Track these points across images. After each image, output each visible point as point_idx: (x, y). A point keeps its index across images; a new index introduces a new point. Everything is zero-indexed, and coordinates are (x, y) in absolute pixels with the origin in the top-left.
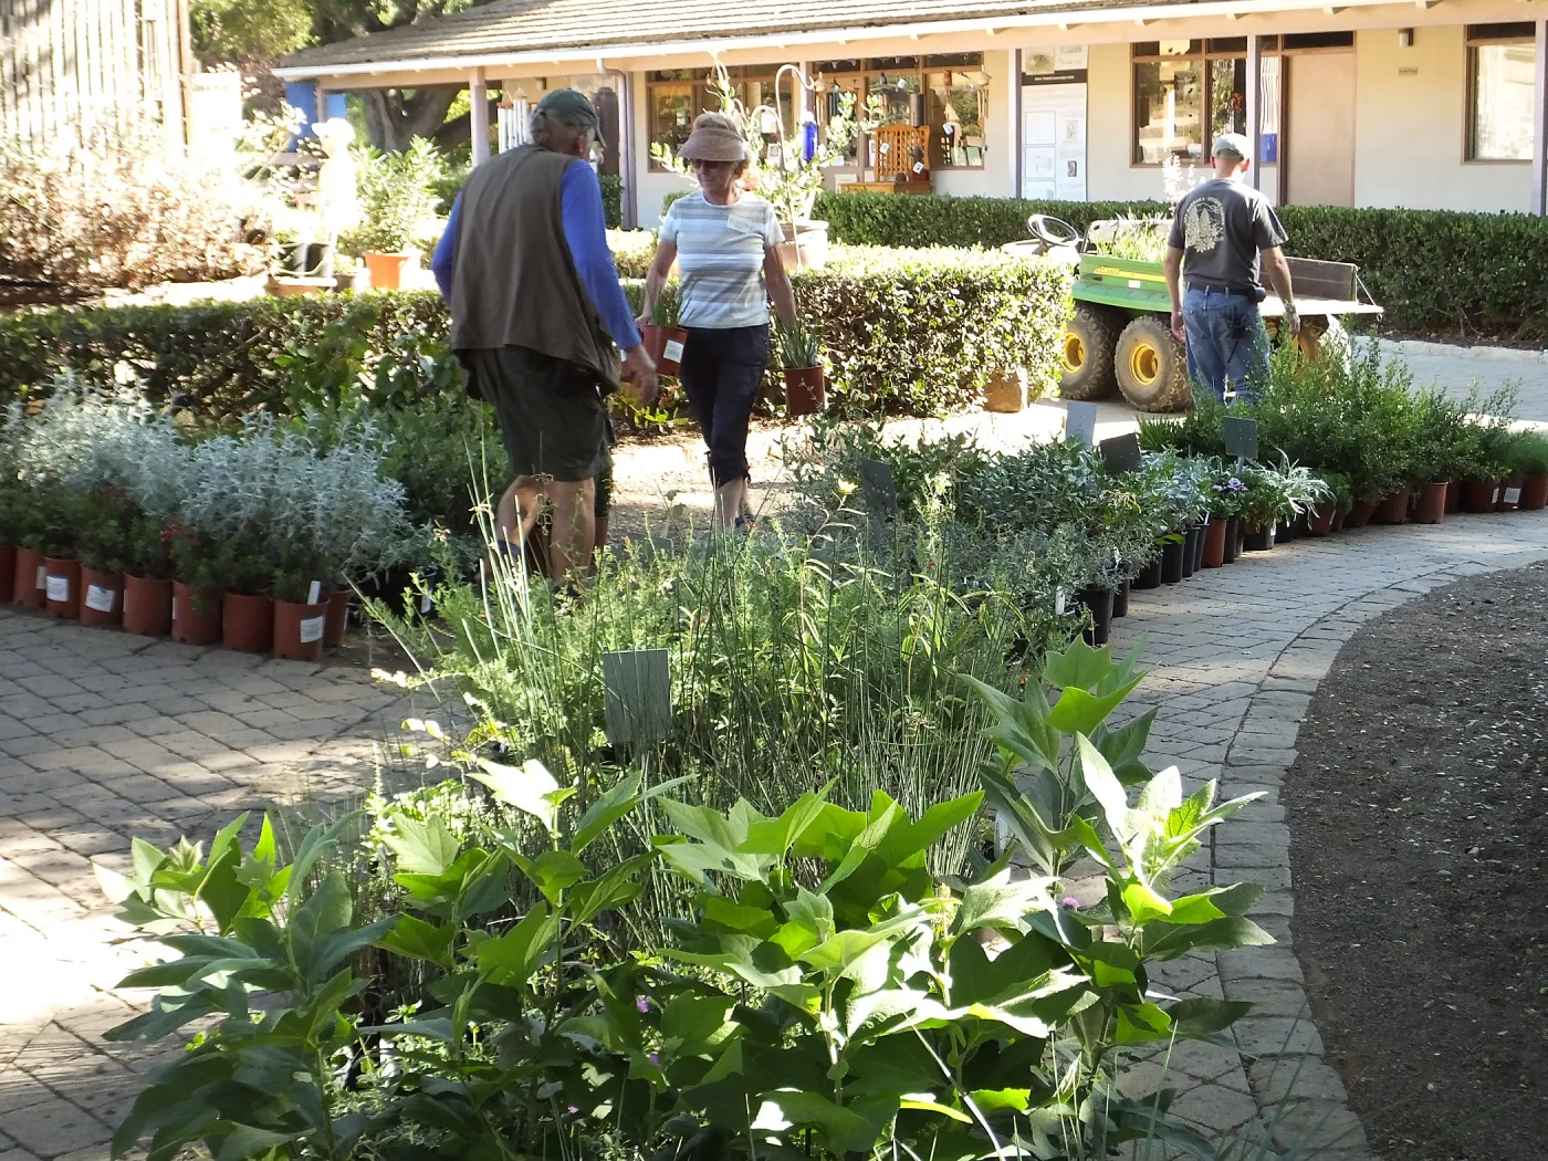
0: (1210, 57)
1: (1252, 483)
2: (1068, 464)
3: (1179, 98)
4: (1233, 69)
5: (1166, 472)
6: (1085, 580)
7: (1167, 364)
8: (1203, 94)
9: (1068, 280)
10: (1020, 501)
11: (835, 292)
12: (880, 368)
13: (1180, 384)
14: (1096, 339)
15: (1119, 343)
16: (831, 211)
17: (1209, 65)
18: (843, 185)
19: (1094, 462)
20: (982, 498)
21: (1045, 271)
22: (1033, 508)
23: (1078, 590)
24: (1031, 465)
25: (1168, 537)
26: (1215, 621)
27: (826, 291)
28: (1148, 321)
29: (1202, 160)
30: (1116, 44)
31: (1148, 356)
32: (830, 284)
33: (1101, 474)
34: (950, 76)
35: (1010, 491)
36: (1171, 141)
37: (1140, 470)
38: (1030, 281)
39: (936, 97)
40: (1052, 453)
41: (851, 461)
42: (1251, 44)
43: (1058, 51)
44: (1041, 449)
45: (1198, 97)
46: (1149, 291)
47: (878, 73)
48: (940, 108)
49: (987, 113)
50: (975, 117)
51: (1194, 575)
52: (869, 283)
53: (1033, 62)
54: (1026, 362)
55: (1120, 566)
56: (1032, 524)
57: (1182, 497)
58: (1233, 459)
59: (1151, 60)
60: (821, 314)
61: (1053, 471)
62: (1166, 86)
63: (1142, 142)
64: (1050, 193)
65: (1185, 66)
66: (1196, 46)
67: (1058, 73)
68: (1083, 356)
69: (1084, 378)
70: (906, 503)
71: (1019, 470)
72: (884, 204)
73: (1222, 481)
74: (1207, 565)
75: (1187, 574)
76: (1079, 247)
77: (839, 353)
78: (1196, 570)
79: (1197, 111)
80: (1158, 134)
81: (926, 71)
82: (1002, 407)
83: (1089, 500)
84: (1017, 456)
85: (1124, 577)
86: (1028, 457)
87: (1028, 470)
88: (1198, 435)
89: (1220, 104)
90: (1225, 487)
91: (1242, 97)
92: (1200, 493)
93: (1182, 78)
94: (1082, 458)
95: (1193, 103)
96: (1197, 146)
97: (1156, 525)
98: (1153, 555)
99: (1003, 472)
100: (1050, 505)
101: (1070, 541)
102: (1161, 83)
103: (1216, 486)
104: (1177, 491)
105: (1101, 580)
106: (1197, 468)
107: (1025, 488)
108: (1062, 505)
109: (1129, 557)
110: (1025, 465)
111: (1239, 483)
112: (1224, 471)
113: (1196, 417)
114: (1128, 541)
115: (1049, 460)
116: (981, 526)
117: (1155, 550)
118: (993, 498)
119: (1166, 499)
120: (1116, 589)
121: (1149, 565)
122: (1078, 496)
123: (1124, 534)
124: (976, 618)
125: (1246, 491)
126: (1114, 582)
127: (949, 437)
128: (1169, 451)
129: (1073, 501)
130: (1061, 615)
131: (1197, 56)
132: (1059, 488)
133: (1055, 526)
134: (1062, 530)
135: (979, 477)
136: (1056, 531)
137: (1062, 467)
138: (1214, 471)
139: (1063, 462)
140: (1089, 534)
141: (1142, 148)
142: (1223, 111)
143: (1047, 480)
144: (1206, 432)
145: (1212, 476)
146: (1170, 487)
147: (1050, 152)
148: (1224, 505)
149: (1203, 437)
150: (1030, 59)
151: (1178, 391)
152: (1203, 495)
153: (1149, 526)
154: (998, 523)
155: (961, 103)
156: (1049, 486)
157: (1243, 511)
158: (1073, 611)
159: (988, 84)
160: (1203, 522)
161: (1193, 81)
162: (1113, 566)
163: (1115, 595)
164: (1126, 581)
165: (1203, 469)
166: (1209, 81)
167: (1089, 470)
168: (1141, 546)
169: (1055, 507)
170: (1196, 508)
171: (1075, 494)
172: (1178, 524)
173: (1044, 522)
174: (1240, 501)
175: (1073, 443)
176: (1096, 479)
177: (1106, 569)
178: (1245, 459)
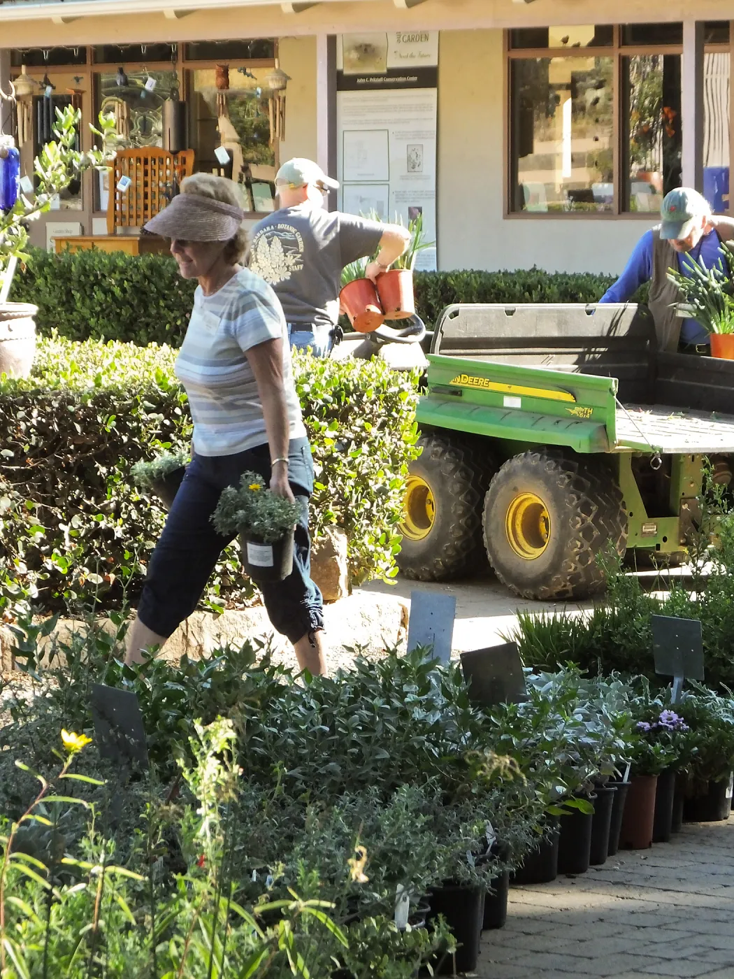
0: (626, 51)
1: (695, 718)
2: (412, 692)
3: (577, 110)
4: (660, 68)
5: (564, 701)
6: (441, 872)
7: (563, 525)
8: (615, 104)
9: (411, 396)
10: (338, 749)
11: (49, 416)
12: (118, 533)
13: (583, 557)
14: (453, 487)
15: (489, 493)
16: (40, 281)
17: (624, 63)
18: (59, 240)
19: (452, 687)
20: (280, 742)
21: (374, 384)
22: (358, 759)
23: (429, 889)
24: (356, 692)
25: (569, 803)
26: (639, 935)
27: (35, 413)
28: (533, 460)
29: (615, 206)
30: (482, 33)
31: (534, 514)
32: (41, 403)
33: (465, 707)
34: (225, 74)
35: (323, 733)
36: (565, 173)
37: (525, 700)
38: (351, 400)
39: (204, 106)
40: (387, 674)
41: (75, 687)
42: (689, 34)
43: (393, 39)
44: (371, 667)
45: (607, 109)
46: (534, 413)
47: (114, 67)
48: (209, 123)
49: (283, 133)
50: (264, 135)
51: (610, 862)
52: (102, 401)
53: (354, 55)
54: (346, 524)
55: (495, 849)
56: (359, 784)
57: (589, 741)
58: (667, 680)
59: (536, 55)
60: (26, 448)
61: (389, 702)
62: (561, 93)
63: (524, 178)
65: (588, 64)
66: (603, 35)
67: (393, 73)
68: (432, 513)
69: (434, 546)
70: (162, 752)
71: (336, 700)
72: (123, 272)
73: (651, 715)
74: (630, 844)
75: (597, 860)
76: (427, 345)
77: (56, 511)
78: (611, 853)
79: (607, 130)
80: (548, 163)
81: (189, 65)
83: (445, 746)
84: (335, 678)
85: (501, 867)
86: (352, 680)
87: (351, 701)
88: (612, 642)
89: (642, 119)
90: (654, 725)
91: (674, 113)
92: (617, 734)
93: (584, 80)
94: (434, 681)
95: (600, 119)
96: (606, 185)
97: (549, 785)
98: (545, 832)
99: (313, 703)
100: (385, 754)
101: (416, 812)
102: (551, 87)
103: (640, 724)
104: (581, 732)
105: (465, 873)
106: (611, 696)
107: (346, 728)
108: (404, 755)
109: (508, 836)
110: (345, 693)
111: (675, 717)
112: (653, 698)
113: (608, 610)
114: (505, 811)
115: (384, 685)
116: (279, 789)
117: (548, 824)
118: (297, 745)
119: (564, 745)
120: (488, 886)
121: (538, 848)
122: (429, 740)
123: (500, 801)
124: (273, 943)
125: (686, 730)
126: (484, 876)
127: (228, 648)
128: (568, 670)
129: (421, 748)
130: (403, 930)
131: (605, 49)
132: (400, 728)
133: (394, 787)
134: (404, 794)
135: (275, 711)
136: (395, 797)
137: (405, 695)
138: (637, 700)
139: (405, 688)
140: (446, 800)
141: (522, 188)
142: (646, 129)
143: (381, 716)
144: (624, 636)
145: (634, 707)
146: (571, 726)
147: (380, 193)
148: (653, 752)
149: (620, 646)
150: (349, 50)
151: (580, 567)
152: (620, 737)
153: (538, 787)
154: (305, 782)
155: (242, 114)
156: (384, 725)
157: (683, 760)
158: (422, 923)
159: (284, 88)
160: (621, 779)
161: (600, 86)
162: (484, 851)
163: (488, 895)
164: (504, 873)
165: (620, 697)
166: (625, 86)
167: (445, 700)
168: (527, 818)
169: (392, 758)
170: (611, 759)
171: (424, 738)
172: (583, 783)
173: (377, 782)
174: (677, 747)
175: (421, 658)
176: (456, 713)
177: (473, 854)
178: (685, 681)
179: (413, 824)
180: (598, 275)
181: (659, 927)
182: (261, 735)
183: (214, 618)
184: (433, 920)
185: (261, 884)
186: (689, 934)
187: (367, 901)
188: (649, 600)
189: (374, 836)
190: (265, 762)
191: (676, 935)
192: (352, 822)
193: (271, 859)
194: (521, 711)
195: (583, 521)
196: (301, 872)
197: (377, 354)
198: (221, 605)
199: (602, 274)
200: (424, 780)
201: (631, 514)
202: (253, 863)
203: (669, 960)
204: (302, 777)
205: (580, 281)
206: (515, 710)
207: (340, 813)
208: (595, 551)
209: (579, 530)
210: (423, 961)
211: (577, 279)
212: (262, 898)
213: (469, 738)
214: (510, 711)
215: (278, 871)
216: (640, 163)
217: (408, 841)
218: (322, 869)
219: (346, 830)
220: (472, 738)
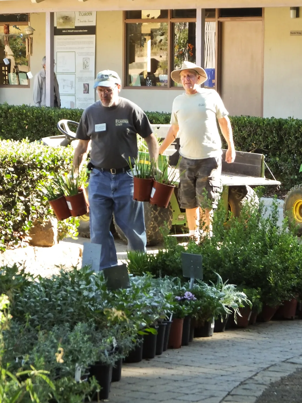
0: (173, 20)
1: (199, 295)
2: (83, 284)
3: (153, 44)
4: (187, 27)
5: (146, 288)
6: (94, 359)
8: (169, 42)
10: (52, 308)
17: (172, 25)
19: (99, 282)
20: (28, 305)
21: (69, 157)
22: (60, 312)
23: (89, 365)
24: (60, 284)
25: (147, 330)
26: (176, 384)
29: (168, 84)
30: (114, 12)
33: (105, 290)
34: (8, 28)
35: (46, 301)
37: (129, 287)
38: (59, 163)
40: (73, 277)
42: (199, 14)
43: (77, 14)
44: (66, 274)
45: (165, 44)
48: (1, 48)
49: (31, 52)
50: (24, 53)
51: (163, 354)
53: (61, 21)
55: (117, 349)
56: (61, 322)
57: (156, 304)
58: (188, 279)
59: (136, 22)
61: (73, 288)
62: (146, 37)
63: (131, 72)
64: (72, 103)
65: (158, 26)
66: (164, 14)
67: (77, 28)
71: (52, 288)
73: (181, 293)
74: (172, 346)
75: (159, 353)
78: (164, 350)
79: (165, 53)
82: (42, 242)
83: (96, 306)
84: (51, 278)
85: (119, 356)
86: (58, 279)
87: (58, 288)
88: (165, 264)
89: (180, 48)
90: (182, 298)
91: (193, 46)
92: (167, 302)
93: (156, 32)
94: (92, 279)
95: (163, 48)
96: (165, 75)
97: (139, 322)
98: (137, 342)
99: (42, 289)
100: (72, 310)
101: (84, 334)
102: (142, 35)
103: (177, 297)
104: (152, 300)
105: (104, 359)
106: (165, 286)
107: (56, 299)
108: (79, 310)
109: (122, 343)
110: (55, 284)
111: (191, 294)
112: (182, 286)
113: (164, 251)
114: (121, 333)
115: (71, 281)
116: (27, 324)
117: (139, 338)
118: (35, 306)
119: (145, 306)
120: (113, 364)
121: (134, 348)
122: (90, 304)
123: (119, 329)
124: (24, 388)
125: (195, 300)
126: (112, 360)
127: (7, 266)
128: (147, 275)
129: (86, 307)
130: (78, 382)
131: (165, 19)
132: (78, 299)
133: (75, 323)
134: (79, 326)
135: (26, 292)
136: (76, 327)
137: (80, 285)
138: (175, 287)
139: (80, 283)
140: (97, 329)
141: (130, 76)
142: (181, 53)
143: (70, 294)
144: (170, 261)
145: (174, 290)
146: (148, 298)
147: (72, 78)
148: (182, 309)
149: (169, 265)
150: (59, 18)
151: (153, 233)
152: (168, 303)
153: (135, 323)
154: (39, 321)
155: (15, 44)
156: (71, 298)
157: (194, 312)
158: (86, 379)
159: (32, 34)
160: (169, 320)
161: (162, 35)
162: (112, 349)
163: (113, 368)
164: (120, 359)
165: (168, 286)
166: (173, 35)
167: (97, 288)
168: (130, 336)
169: (75, 311)
170: (165, 312)
171: (88, 303)
172: (153, 321)
173: (68, 321)
174: (192, 307)
175: (87, 270)
176: (101, 293)
177: (108, 351)
178: (195, 280)
179: (83, 339)
180: (161, 112)
181: (184, 381)
182: (20, 302)
183: (2, 253)
184: (90, 378)
185: (20, 363)
186: (196, 384)
187: (63, 370)
188: (181, 246)
189: (67, 343)
190: (22, 313)
191: (190, 384)
192: (58, 338)
193: (24, 353)
194: (128, 292)
195: (154, 214)
196: (36, 359)
197: (70, 145)
198: (5, 248)
199: (163, 112)
200: (88, 320)
201: (174, 211)
202: (17, 355)
203: (187, 394)
204: (37, 319)
205: (154, 115)
206: (125, 292)
207: (53, 334)
208: (159, 226)
209: (153, 217)
210: (86, 395)
211: (152, 114)
212: (20, 369)
213: (106, 303)
214: (124, 292)
215: (26, 358)
216: (179, 66)
217: (81, 346)
218: (45, 357)
219: (55, 341)
220: (108, 303)
